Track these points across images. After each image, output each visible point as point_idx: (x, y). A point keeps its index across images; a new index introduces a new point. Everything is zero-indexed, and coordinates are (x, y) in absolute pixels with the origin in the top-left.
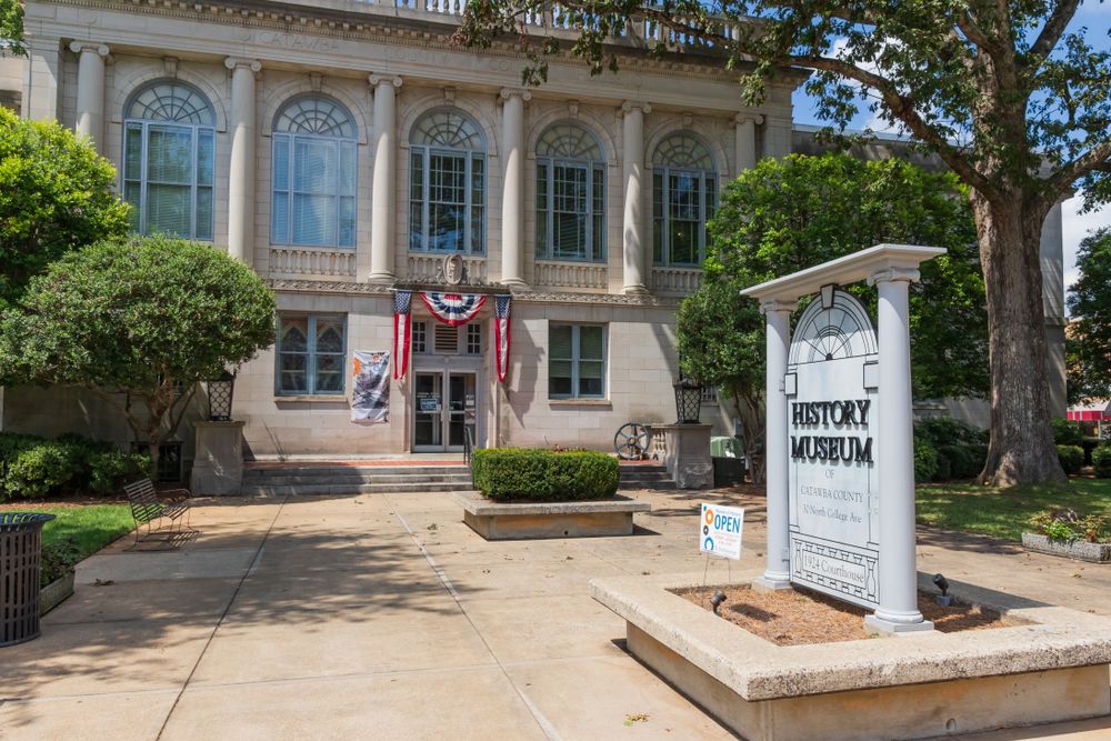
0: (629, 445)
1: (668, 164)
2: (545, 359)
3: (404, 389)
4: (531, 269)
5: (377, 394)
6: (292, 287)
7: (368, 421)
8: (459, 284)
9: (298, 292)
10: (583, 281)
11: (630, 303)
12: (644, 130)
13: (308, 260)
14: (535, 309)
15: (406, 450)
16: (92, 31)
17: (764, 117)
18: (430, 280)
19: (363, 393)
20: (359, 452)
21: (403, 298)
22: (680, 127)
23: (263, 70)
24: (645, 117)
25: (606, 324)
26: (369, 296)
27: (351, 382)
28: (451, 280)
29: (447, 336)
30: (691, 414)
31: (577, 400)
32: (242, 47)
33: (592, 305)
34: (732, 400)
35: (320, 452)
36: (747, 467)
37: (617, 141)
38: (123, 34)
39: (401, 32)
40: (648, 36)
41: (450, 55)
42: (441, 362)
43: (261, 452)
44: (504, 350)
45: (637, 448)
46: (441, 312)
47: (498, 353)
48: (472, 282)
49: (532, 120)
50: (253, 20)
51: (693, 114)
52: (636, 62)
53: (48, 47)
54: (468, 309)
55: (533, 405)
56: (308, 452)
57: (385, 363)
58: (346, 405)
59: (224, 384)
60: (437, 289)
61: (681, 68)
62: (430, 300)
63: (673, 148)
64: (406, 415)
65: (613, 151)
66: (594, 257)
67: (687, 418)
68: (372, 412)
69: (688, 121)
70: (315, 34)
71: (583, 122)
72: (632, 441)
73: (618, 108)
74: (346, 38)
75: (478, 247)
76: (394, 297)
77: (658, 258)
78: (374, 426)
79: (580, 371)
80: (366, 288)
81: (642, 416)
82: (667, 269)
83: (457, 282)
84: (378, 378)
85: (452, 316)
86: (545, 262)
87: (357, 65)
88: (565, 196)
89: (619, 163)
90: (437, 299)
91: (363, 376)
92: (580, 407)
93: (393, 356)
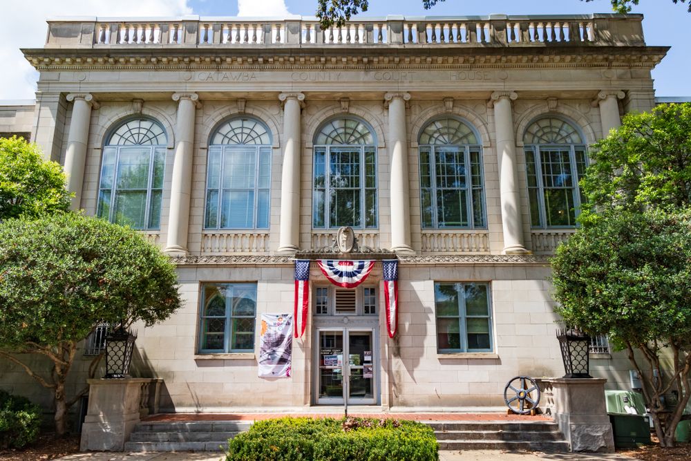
0: (520, 399)
1: (538, 142)
2: (433, 317)
3: (303, 347)
4: (418, 237)
5: (280, 351)
6: (212, 262)
7: (273, 377)
8: (351, 252)
9: (217, 266)
10: (466, 246)
11: (510, 261)
12: (513, 115)
13: (232, 241)
14: (420, 271)
15: (305, 403)
16: (82, 86)
17: (626, 92)
18: (326, 250)
19: (268, 351)
20: (264, 405)
21: (302, 267)
22: (546, 110)
23: (200, 100)
24: (513, 104)
25: (489, 282)
26: (275, 266)
27: (259, 341)
28: (343, 249)
29: (346, 300)
30: (580, 367)
31: (466, 354)
32: (184, 85)
33: (474, 265)
34: (625, 353)
35: (230, 404)
36: (652, 425)
37: (490, 127)
38: (103, 85)
39: (302, 60)
40: (510, 40)
41: (343, 73)
42: (341, 323)
43: (181, 405)
44: (393, 308)
45: (527, 402)
46: (335, 277)
47: (388, 312)
48: (362, 250)
49: (414, 117)
50: (193, 65)
51: (557, 98)
52: (500, 60)
53: (52, 100)
54: (359, 273)
55: (423, 361)
56: (220, 404)
57: (288, 324)
58: (254, 362)
59: (120, 344)
60: (331, 257)
61: (542, 60)
62: (325, 267)
63: (542, 129)
64: (306, 371)
65: (487, 135)
66: (475, 225)
67: (575, 371)
68: (276, 367)
69: (553, 104)
70: (237, 69)
71: (458, 115)
72: (522, 395)
73: (488, 100)
74: (262, 69)
75: (372, 222)
76: (295, 266)
77: (536, 221)
78: (279, 380)
79: (468, 327)
80: (272, 259)
81: (532, 369)
82: (545, 232)
83: (349, 250)
84: (282, 337)
85: (344, 280)
86: (431, 232)
87: (269, 88)
88: (446, 176)
89: (492, 144)
90: (332, 265)
91: (269, 335)
92: (468, 361)
93: (293, 318)
